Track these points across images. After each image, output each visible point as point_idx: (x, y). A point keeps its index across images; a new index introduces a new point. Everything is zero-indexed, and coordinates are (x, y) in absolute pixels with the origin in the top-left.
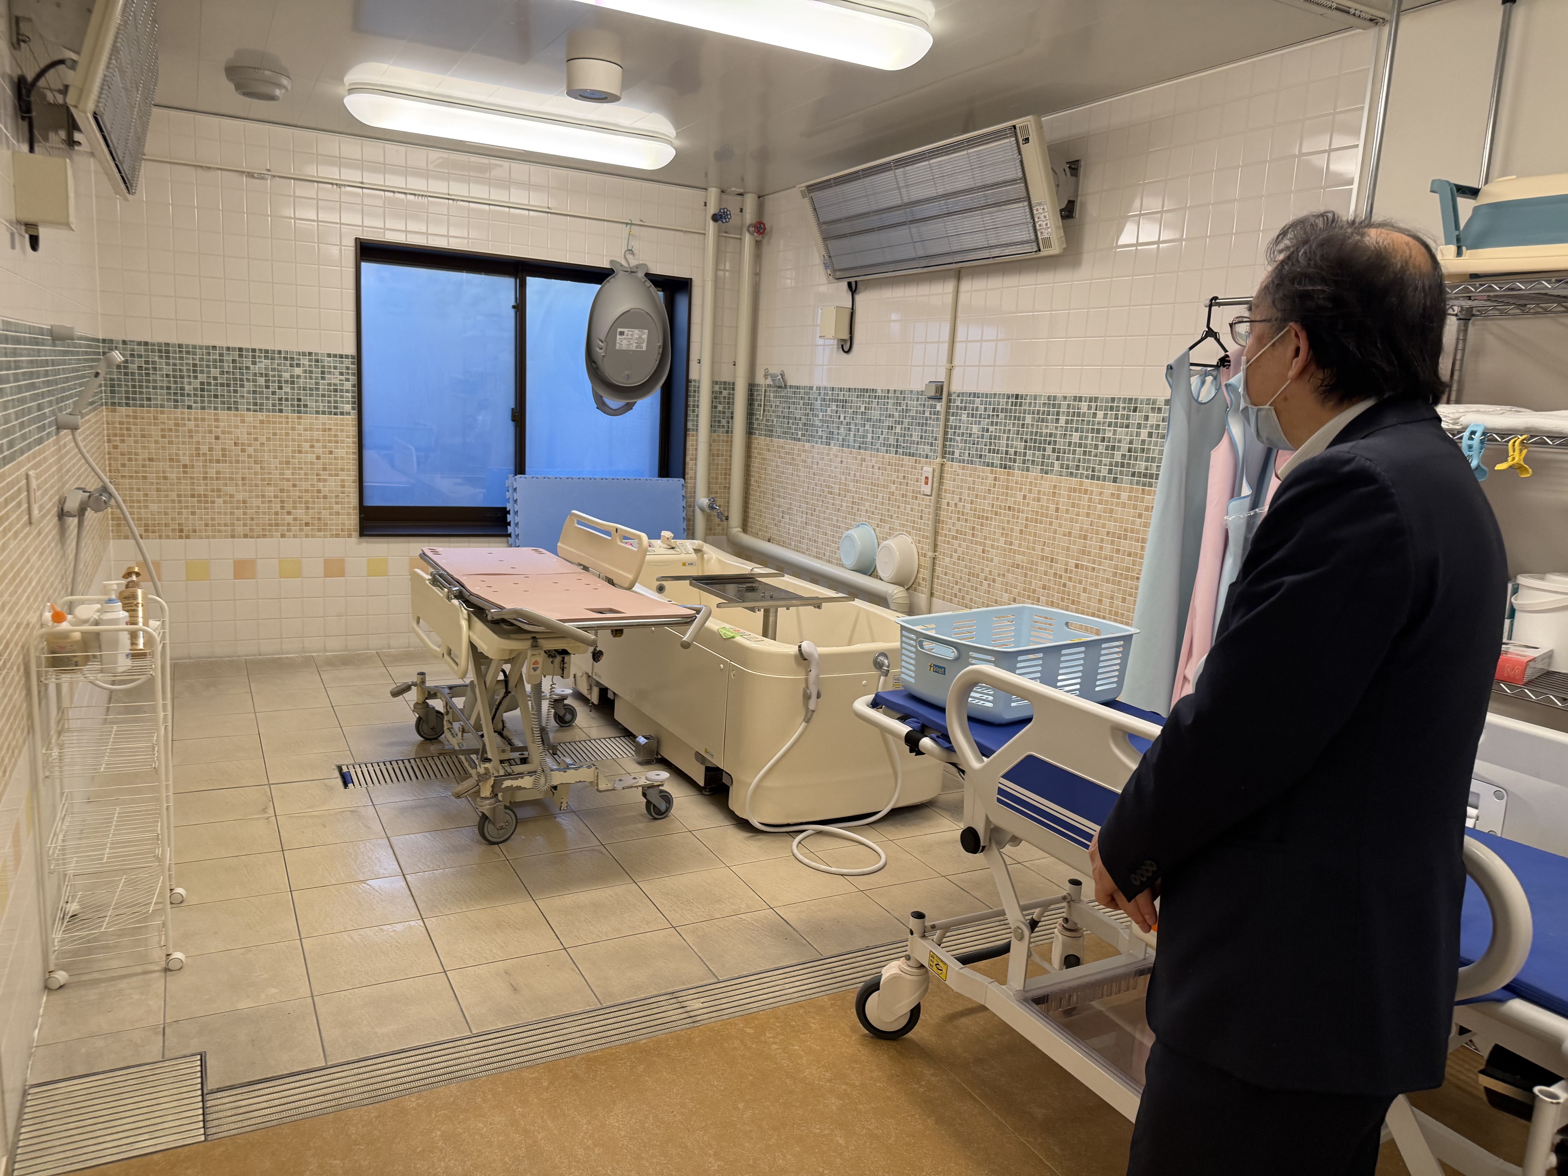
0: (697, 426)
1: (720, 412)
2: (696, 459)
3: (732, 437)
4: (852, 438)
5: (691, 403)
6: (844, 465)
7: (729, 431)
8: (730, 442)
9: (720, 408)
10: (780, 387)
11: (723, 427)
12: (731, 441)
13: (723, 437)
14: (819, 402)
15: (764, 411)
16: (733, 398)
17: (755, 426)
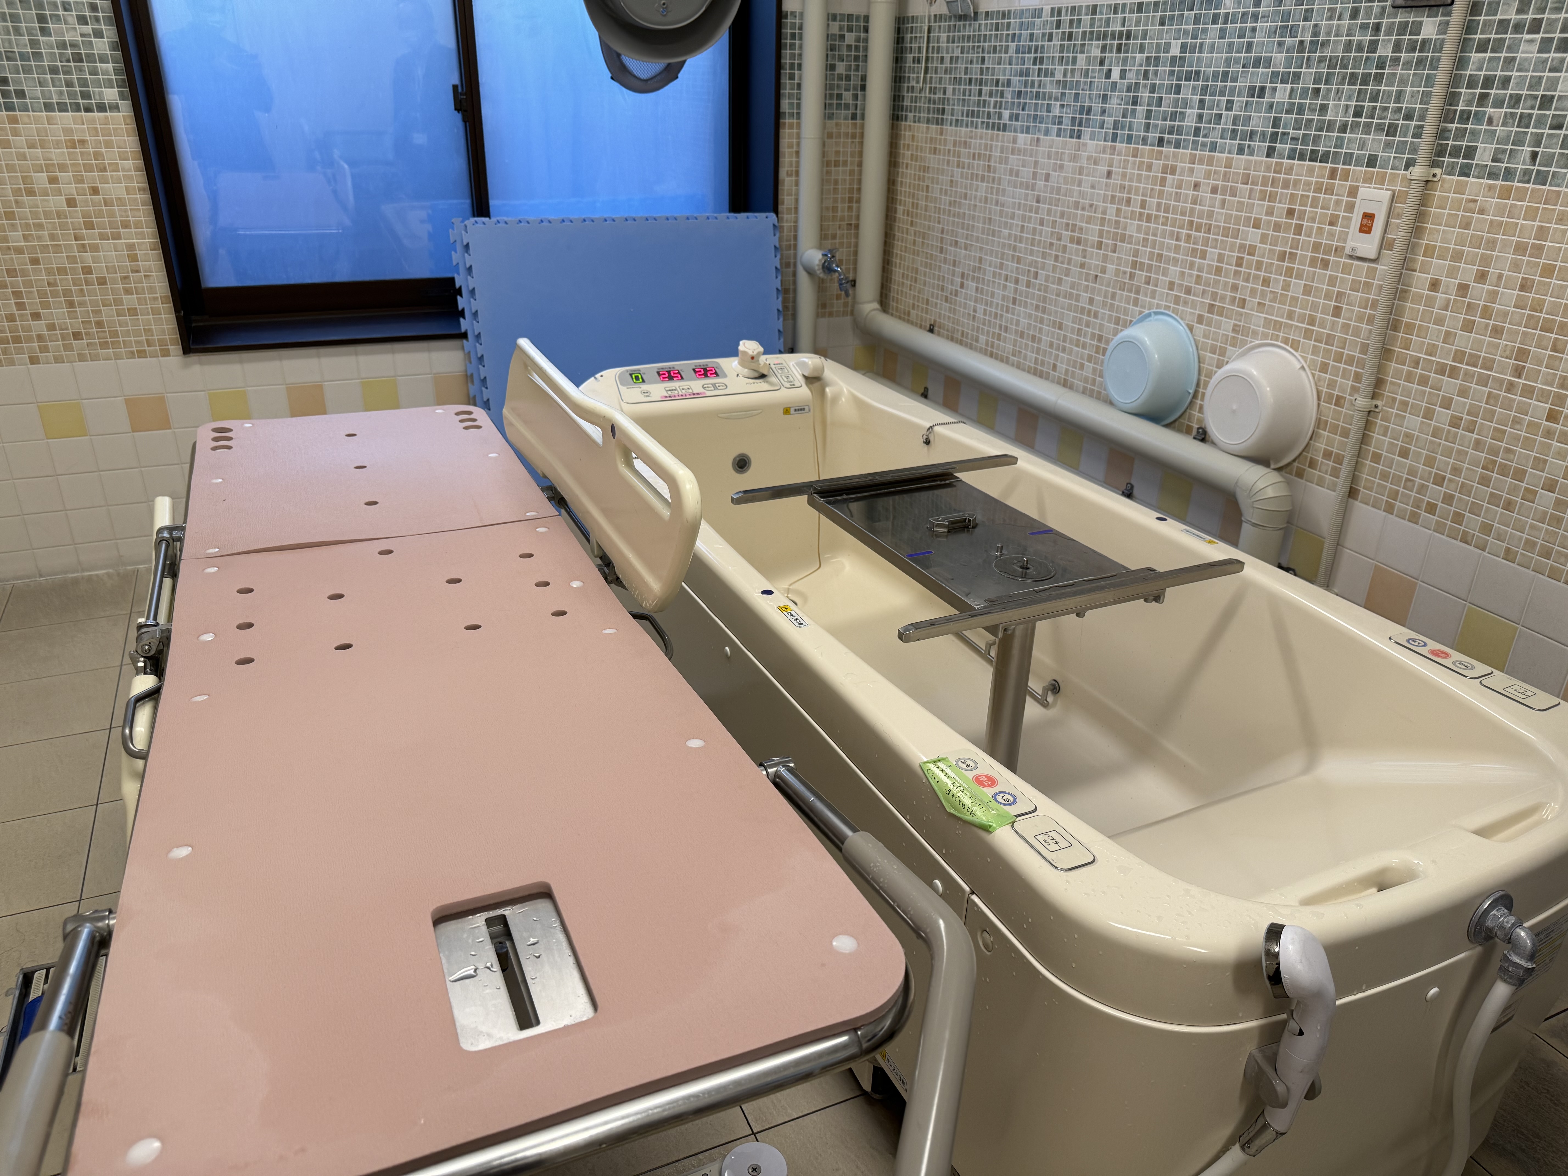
0: (799, 106)
1: (840, 77)
2: (797, 173)
3: (862, 126)
4: (1139, 120)
5: (786, 61)
6: (1116, 180)
7: (858, 115)
8: (859, 137)
9: (841, 68)
10: (963, 17)
11: (847, 106)
12: (862, 135)
13: (846, 126)
14: (1056, 42)
15: (926, 72)
16: (866, 49)
17: (907, 103)
